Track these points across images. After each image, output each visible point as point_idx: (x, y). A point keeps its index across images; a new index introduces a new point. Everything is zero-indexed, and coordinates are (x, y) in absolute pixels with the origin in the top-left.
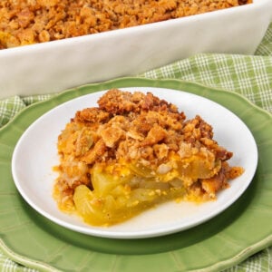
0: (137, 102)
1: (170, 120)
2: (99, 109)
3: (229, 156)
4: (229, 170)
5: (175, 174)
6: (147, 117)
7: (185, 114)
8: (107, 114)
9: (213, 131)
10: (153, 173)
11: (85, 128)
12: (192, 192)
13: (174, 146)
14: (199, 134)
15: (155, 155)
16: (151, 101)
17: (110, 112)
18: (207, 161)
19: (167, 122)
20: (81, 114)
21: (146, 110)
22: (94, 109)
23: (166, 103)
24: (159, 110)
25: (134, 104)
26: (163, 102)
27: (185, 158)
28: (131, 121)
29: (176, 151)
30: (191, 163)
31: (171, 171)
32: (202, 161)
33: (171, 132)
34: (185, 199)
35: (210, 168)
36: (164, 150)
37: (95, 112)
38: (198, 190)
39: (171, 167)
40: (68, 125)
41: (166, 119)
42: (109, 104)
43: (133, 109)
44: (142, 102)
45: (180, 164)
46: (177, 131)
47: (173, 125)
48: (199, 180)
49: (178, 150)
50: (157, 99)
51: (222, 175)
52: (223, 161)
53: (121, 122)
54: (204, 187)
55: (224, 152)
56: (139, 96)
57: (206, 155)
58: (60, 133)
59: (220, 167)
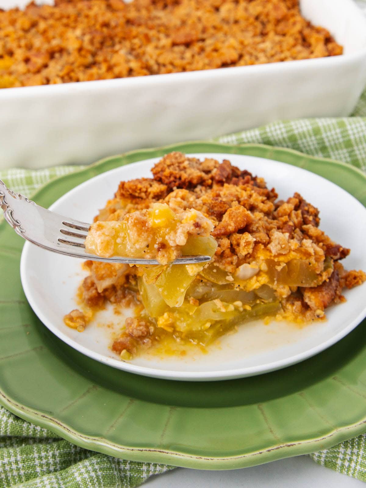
0: (208, 172)
1: (257, 198)
2: (152, 180)
3: (344, 253)
4: (344, 274)
5: (264, 279)
6: (222, 193)
7: (277, 191)
8: (163, 187)
9: (320, 216)
10: (230, 278)
11: (130, 206)
12: (289, 306)
13: (262, 236)
14: (300, 219)
15: (233, 250)
16: (229, 170)
17: (168, 184)
18: (312, 260)
19: (252, 201)
20: (126, 186)
21: (221, 183)
22: (145, 180)
23: (250, 174)
24: (241, 183)
25: (203, 175)
26: (246, 173)
27: (280, 255)
28: (198, 198)
29: (266, 245)
30: (288, 263)
31: (258, 274)
32: (305, 261)
33: (258, 215)
34: (279, 317)
35: (318, 272)
36: (248, 243)
37: (146, 184)
38: (298, 304)
39: (257, 268)
40: (109, 202)
41: (250, 196)
42: (167, 172)
43: (202, 182)
44: (214, 171)
45: (271, 264)
46: (267, 214)
47: (261, 206)
48: (299, 288)
49: (269, 243)
50: (237, 168)
51: (334, 283)
52: (335, 261)
53: (183, 198)
54: (307, 300)
55: (338, 247)
56: (212, 164)
57: (312, 251)
58: (97, 213)
59: (331, 270)
